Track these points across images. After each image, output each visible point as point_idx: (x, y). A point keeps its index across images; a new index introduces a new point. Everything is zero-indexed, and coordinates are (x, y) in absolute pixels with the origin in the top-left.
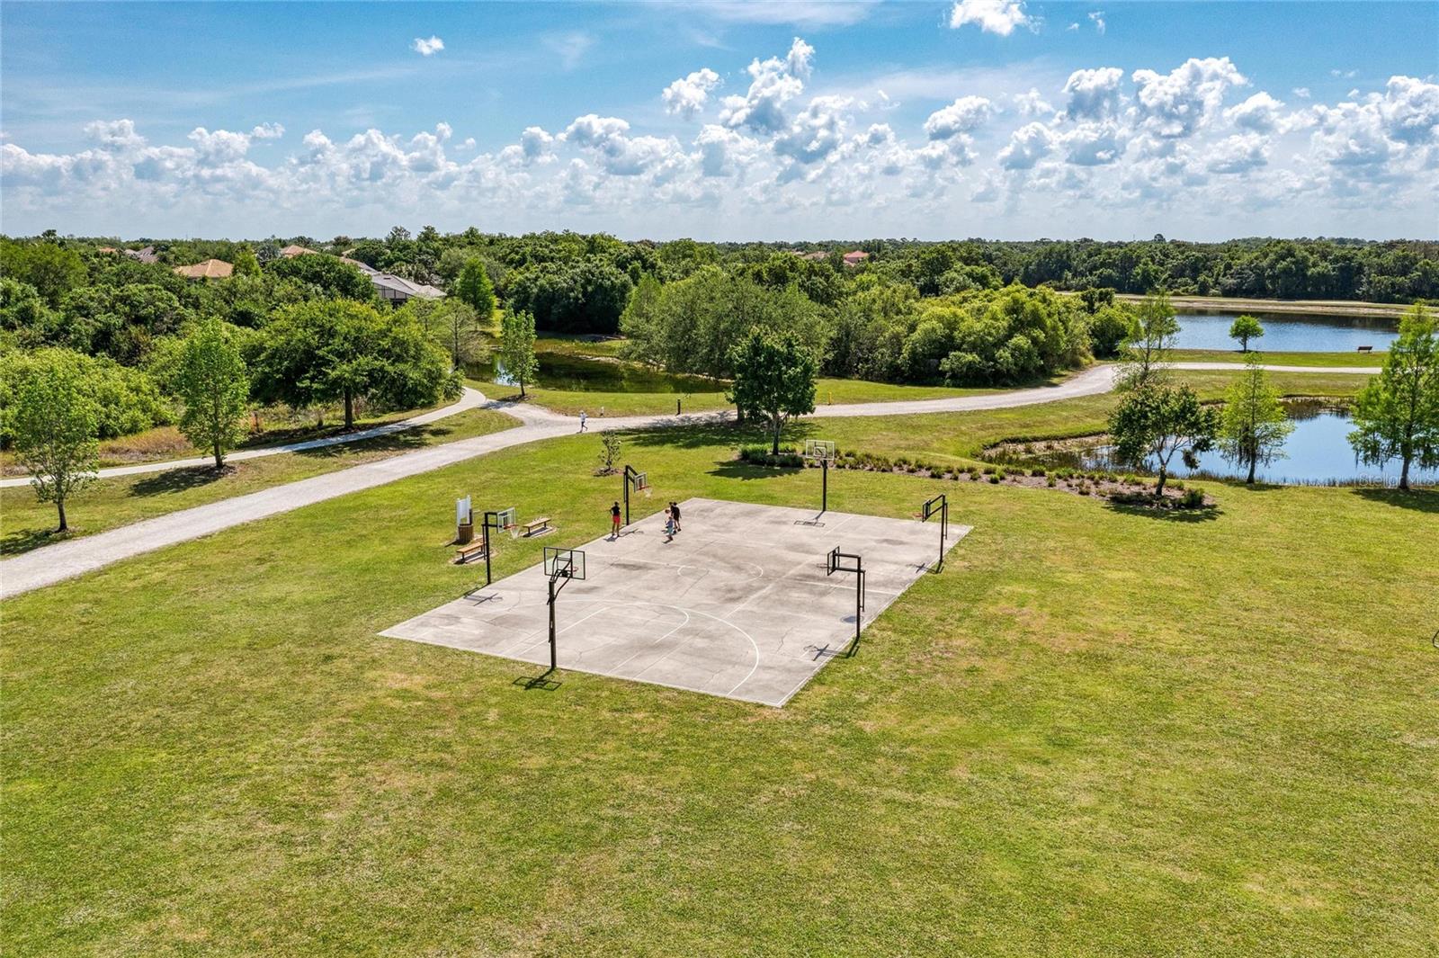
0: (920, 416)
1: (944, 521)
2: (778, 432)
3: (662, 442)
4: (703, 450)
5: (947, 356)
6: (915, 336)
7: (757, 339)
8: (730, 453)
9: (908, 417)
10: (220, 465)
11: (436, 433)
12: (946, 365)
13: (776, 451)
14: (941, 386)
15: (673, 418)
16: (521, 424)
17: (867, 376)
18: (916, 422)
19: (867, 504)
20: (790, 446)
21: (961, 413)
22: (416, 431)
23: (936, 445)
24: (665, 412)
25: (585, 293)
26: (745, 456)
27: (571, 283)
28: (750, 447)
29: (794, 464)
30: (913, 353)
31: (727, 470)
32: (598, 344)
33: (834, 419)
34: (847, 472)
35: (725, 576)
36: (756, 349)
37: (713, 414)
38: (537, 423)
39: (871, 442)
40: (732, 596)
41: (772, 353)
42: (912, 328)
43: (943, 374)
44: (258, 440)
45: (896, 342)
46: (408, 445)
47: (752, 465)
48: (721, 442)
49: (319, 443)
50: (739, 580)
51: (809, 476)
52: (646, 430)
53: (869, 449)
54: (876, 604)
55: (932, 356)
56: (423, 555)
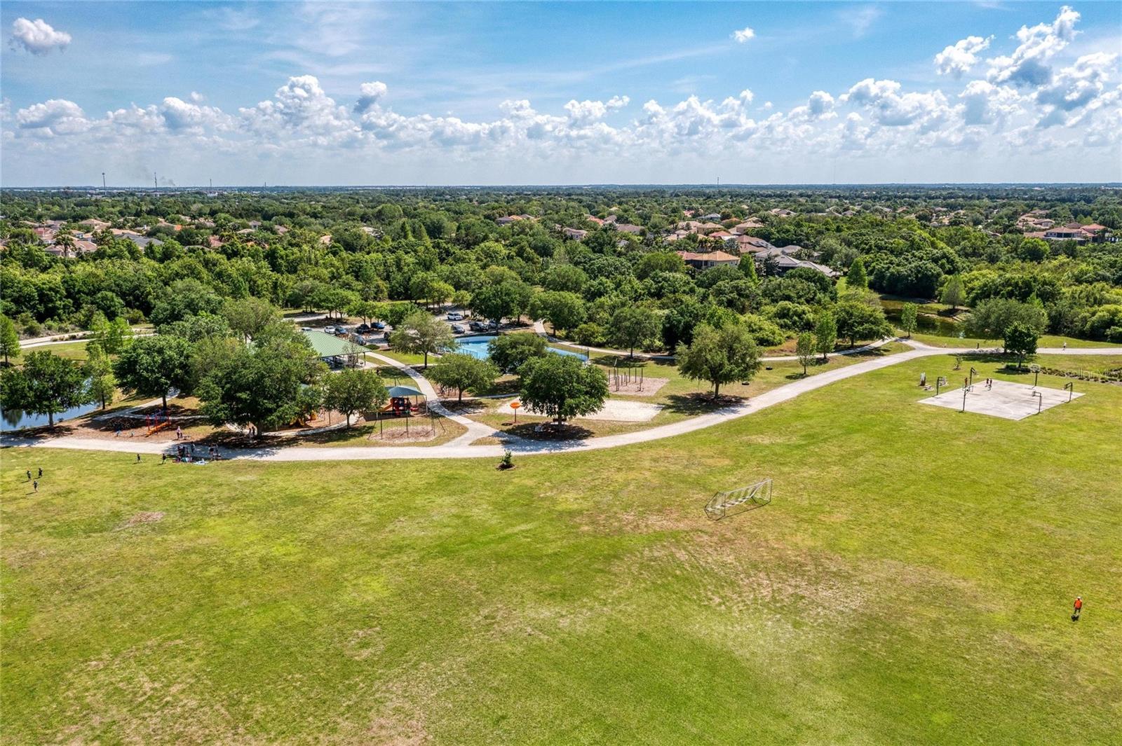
0: (1086, 355)
1: (1071, 390)
2: (1021, 359)
3: (974, 360)
4: (990, 364)
5: (1109, 328)
6: (1094, 318)
7: (1016, 327)
8: (1002, 366)
9: (1081, 356)
10: (825, 358)
11: (885, 350)
12: (1108, 332)
13: (1020, 366)
14: (1105, 341)
15: (976, 350)
16: (914, 349)
17: (1068, 335)
18: (1083, 358)
19: (1051, 385)
20: (1026, 364)
21: (1107, 356)
22: (877, 349)
23: (1088, 368)
24: (971, 347)
25: (917, 277)
26: (1008, 367)
27: (909, 272)
28: (1010, 364)
29: (1027, 371)
30: (1092, 326)
31: (1000, 371)
32: (924, 306)
33: (1047, 355)
34: (1047, 375)
35: (1003, 399)
36: (1016, 330)
37: (993, 349)
38: (921, 349)
39: (1060, 365)
40: (1005, 402)
41: (1021, 333)
42: (1093, 314)
43: (1107, 336)
44: (838, 349)
45: (1085, 320)
46: (877, 355)
47: (1010, 370)
48: (997, 361)
49: (852, 351)
50: (1007, 400)
51: (1032, 375)
52: (966, 355)
53: (1058, 368)
54: (1043, 408)
55: (1101, 327)
56: (911, 387)
